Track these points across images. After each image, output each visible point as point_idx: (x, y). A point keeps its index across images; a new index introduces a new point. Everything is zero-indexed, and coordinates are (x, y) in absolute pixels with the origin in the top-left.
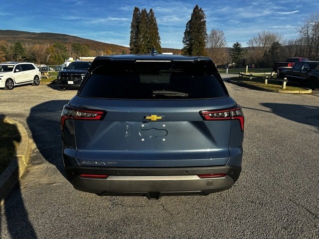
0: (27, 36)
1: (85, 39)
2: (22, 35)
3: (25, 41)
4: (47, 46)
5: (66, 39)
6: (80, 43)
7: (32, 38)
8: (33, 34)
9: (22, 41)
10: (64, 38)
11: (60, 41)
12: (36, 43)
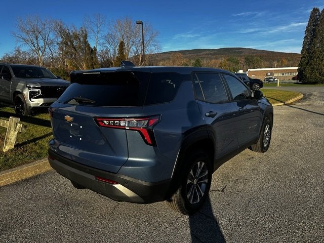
0: (207, 52)
1: (260, 50)
2: (203, 53)
3: (204, 58)
4: (222, 60)
5: (241, 52)
6: (254, 54)
7: (211, 54)
8: (213, 50)
9: (202, 58)
10: (239, 51)
11: (235, 54)
12: (212, 59)
